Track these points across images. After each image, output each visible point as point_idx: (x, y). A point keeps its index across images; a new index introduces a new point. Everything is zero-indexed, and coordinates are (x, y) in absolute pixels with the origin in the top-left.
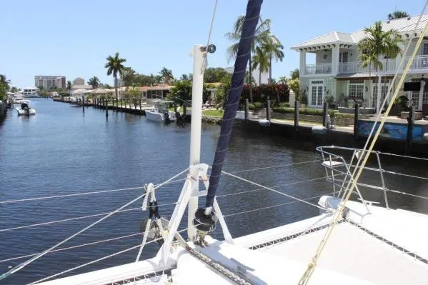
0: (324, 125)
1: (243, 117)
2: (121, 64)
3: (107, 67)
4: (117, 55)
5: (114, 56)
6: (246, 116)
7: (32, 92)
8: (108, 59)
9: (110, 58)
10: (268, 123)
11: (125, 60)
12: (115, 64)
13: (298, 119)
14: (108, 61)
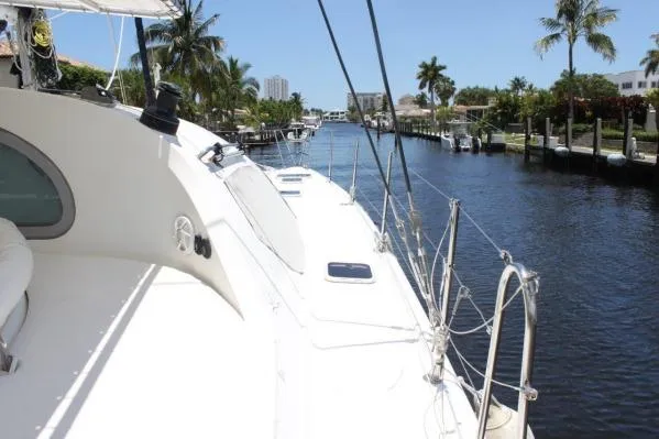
0: (624, 154)
1: (541, 144)
2: (440, 72)
3: (419, 77)
4: (435, 59)
5: (429, 62)
6: (545, 143)
7: (340, 116)
8: (421, 67)
9: (424, 66)
10: (564, 152)
11: (444, 68)
12: (431, 73)
13: (599, 144)
14: (421, 70)
